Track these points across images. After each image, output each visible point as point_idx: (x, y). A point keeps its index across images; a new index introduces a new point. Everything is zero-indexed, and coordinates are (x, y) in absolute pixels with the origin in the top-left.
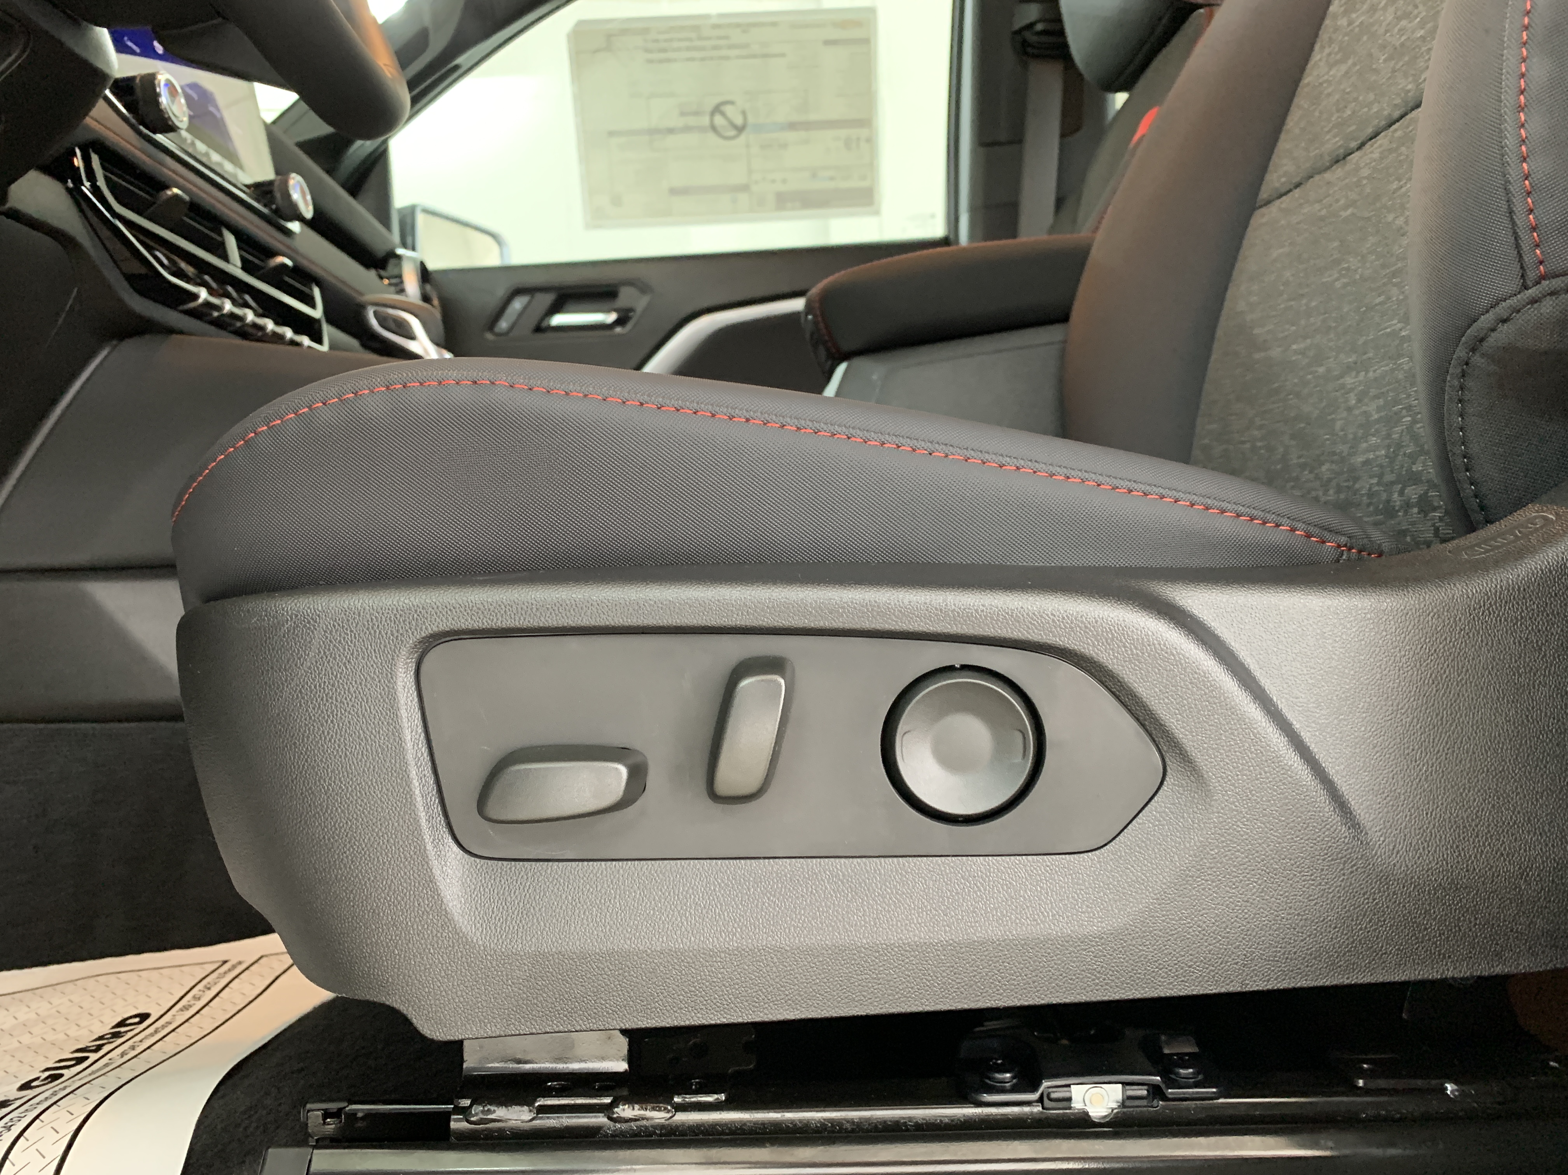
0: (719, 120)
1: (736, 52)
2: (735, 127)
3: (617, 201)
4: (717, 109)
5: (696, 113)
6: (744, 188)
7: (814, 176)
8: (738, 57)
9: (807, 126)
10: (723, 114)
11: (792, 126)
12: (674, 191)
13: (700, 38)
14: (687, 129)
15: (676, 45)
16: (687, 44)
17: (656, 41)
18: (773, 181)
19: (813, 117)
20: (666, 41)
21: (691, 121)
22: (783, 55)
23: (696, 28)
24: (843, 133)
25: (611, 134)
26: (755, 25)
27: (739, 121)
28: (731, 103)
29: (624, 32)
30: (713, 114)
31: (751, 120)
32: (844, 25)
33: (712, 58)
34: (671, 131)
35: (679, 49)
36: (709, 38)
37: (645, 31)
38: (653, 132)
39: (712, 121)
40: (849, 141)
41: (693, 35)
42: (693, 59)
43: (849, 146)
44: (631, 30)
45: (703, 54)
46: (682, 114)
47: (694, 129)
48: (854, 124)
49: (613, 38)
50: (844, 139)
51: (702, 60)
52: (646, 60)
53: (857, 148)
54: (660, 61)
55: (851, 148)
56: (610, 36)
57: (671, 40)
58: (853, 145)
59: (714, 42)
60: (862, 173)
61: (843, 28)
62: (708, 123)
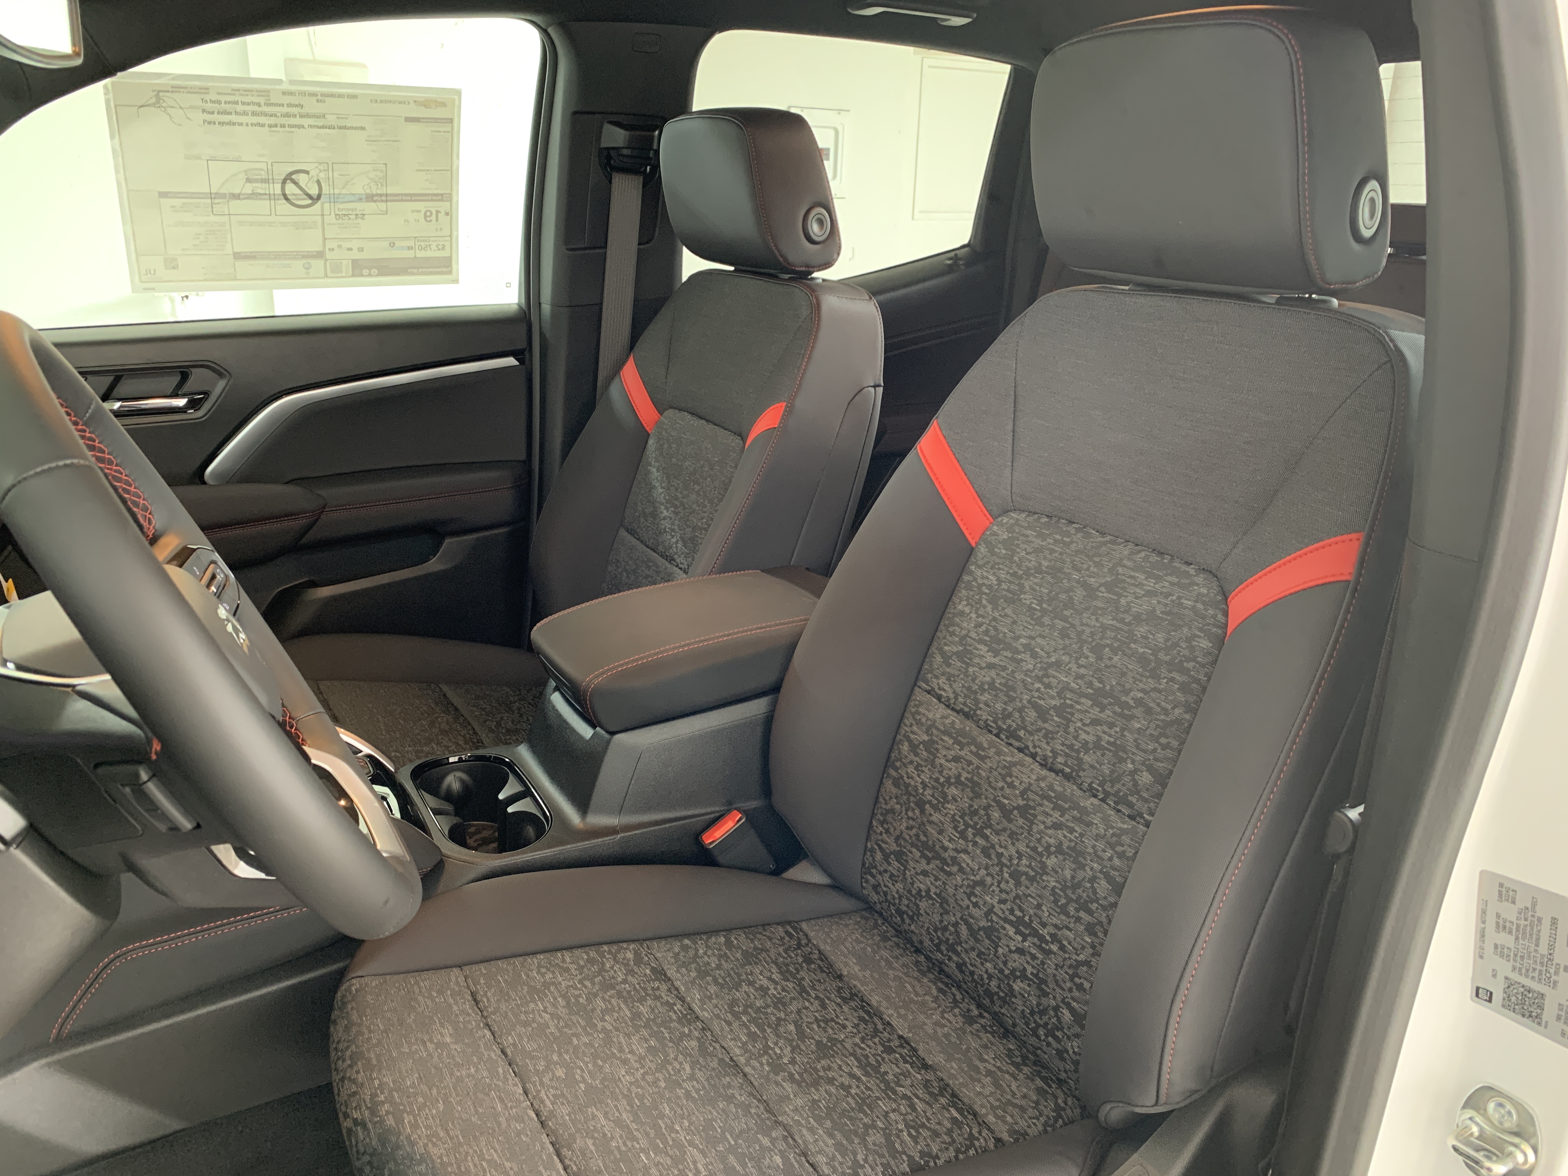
0: (290, 188)
1: (311, 121)
2: (310, 197)
3: (171, 263)
4: (289, 178)
5: (266, 181)
6: (320, 255)
7: (392, 245)
8: (311, 126)
9: (386, 198)
10: (296, 183)
11: (370, 198)
12: (237, 256)
13: (268, 105)
14: (254, 196)
15: (240, 108)
16: (256, 108)
17: (219, 102)
18: (350, 249)
19: (390, 190)
20: (227, 103)
21: (260, 188)
22: (363, 128)
23: (264, 93)
24: (422, 206)
25: (163, 195)
26: (332, 95)
27: (314, 191)
28: (307, 172)
29: (176, 89)
30: (284, 182)
31: (325, 190)
32: (425, 104)
33: (283, 126)
34: (236, 197)
35: (245, 113)
36: (282, 105)
37: (205, 90)
38: (212, 196)
39: (283, 189)
40: (428, 214)
41: (262, 100)
42: (263, 125)
43: (428, 219)
44: (186, 88)
45: (272, 121)
46: (248, 180)
47: (264, 197)
48: (434, 198)
49: (161, 94)
50: (423, 212)
51: (270, 126)
52: (204, 121)
53: (437, 220)
54: (222, 124)
55: (431, 221)
56: (159, 91)
57: (236, 103)
58: (433, 218)
59: (286, 110)
60: (441, 243)
61: (425, 106)
62: (278, 191)
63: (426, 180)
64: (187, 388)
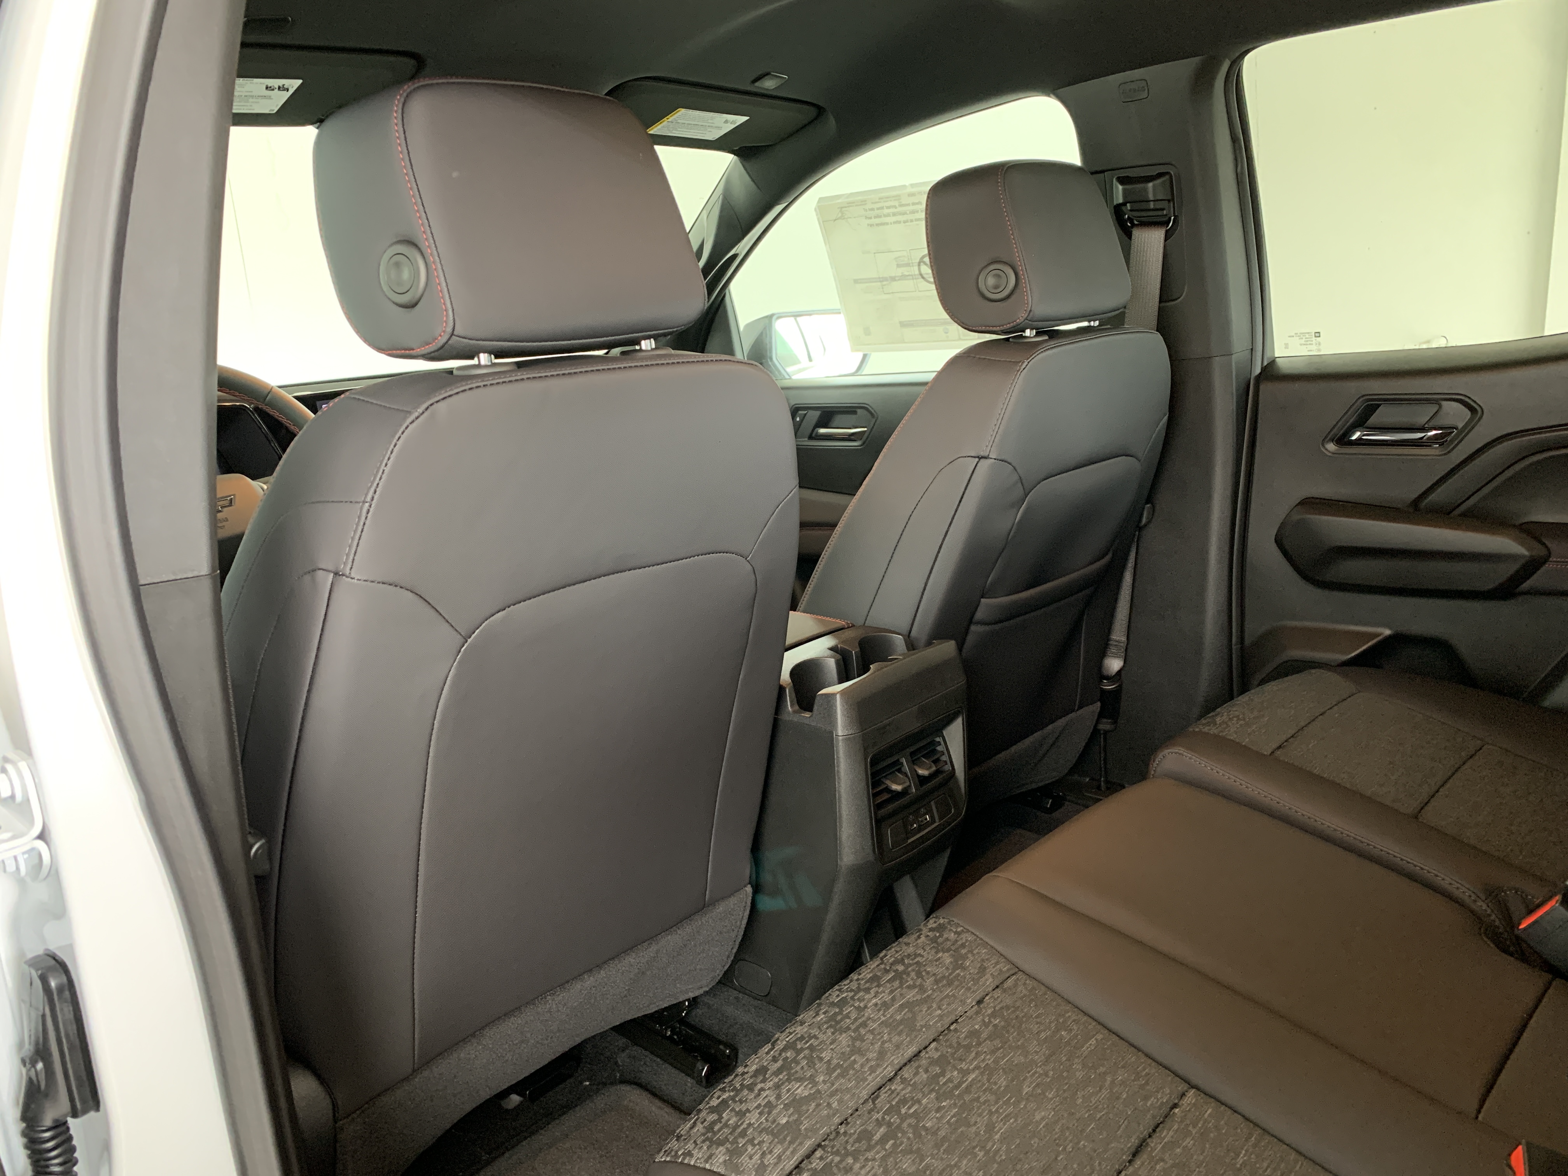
0: (924, 269)
3: (867, 332)
4: (922, 261)
5: (908, 265)
12: (903, 324)
13: (901, 205)
14: (903, 277)
15: (886, 211)
16: (895, 210)
17: (872, 209)
20: (878, 209)
21: (905, 271)
23: (898, 197)
25: (856, 281)
29: (850, 204)
33: (912, 221)
34: (893, 279)
35: (888, 215)
36: (908, 205)
37: (864, 202)
38: (882, 280)
39: (920, 270)
41: (896, 203)
42: (899, 222)
44: (853, 203)
45: (905, 218)
46: (898, 266)
47: (909, 277)
49: (843, 209)
51: (905, 222)
52: (868, 225)
54: (877, 225)
56: (842, 208)
57: (882, 208)
59: (911, 208)
62: (917, 272)
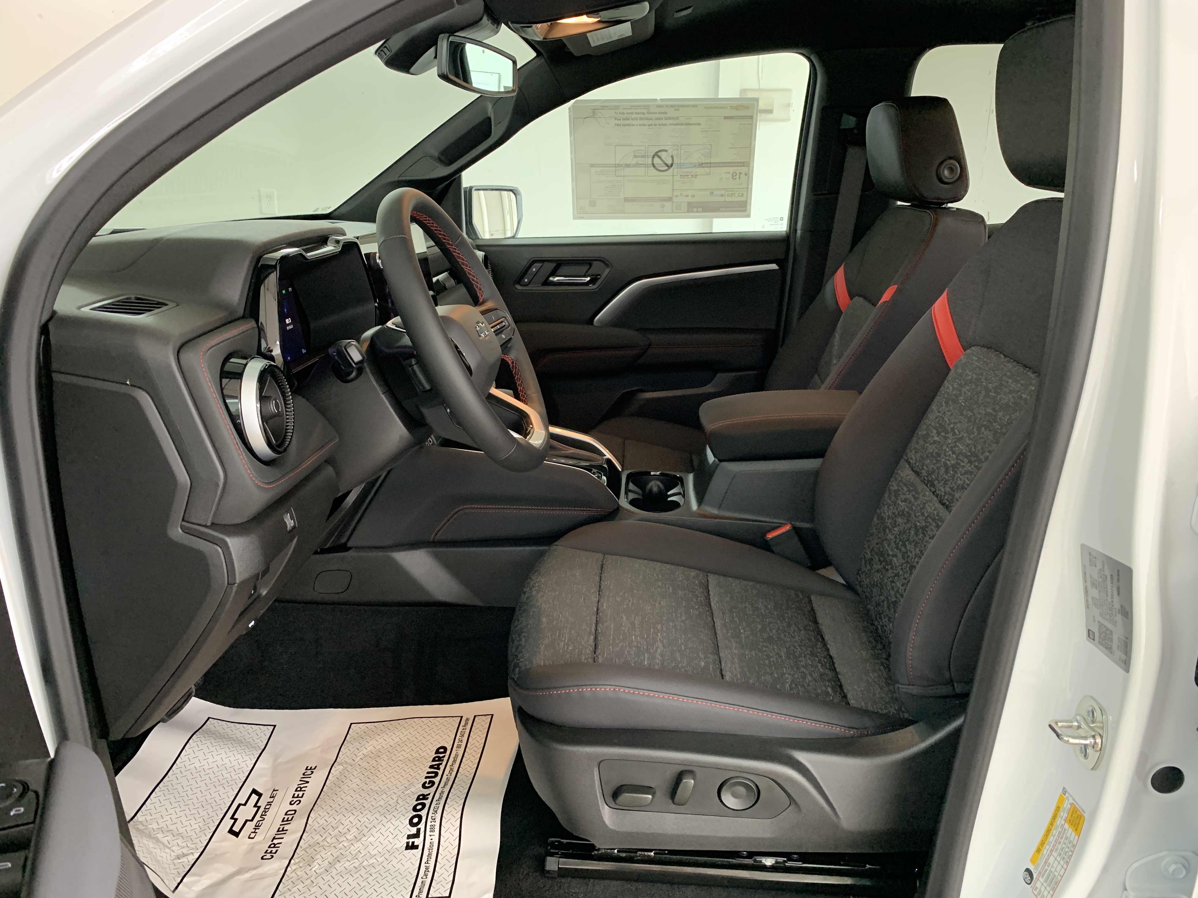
0: (657, 160)
1: (671, 122)
2: (667, 165)
3: (593, 204)
4: (656, 155)
5: (644, 157)
6: (670, 199)
7: (712, 193)
8: (670, 124)
9: (710, 165)
10: (659, 157)
11: (701, 165)
12: (626, 200)
13: (648, 113)
14: (637, 165)
15: (634, 116)
16: (641, 116)
17: (624, 113)
18: (687, 196)
19: (713, 160)
20: (627, 113)
21: (640, 160)
22: (699, 124)
23: (647, 107)
24: (731, 170)
25: (592, 165)
26: (683, 106)
27: (669, 162)
28: (666, 151)
29: (603, 108)
30: (653, 157)
31: (676, 161)
32: (737, 108)
33: (655, 125)
34: (628, 166)
35: (636, 119)
36: (656, 113)
37: (617, 107)
38: (616, 166)
39: (653, 160)
40: (734, 174)
41: (645, 111)
42: (645, 125)
43: (734, 177)
44: (608, 107)
45: (650, 122)
46: (635, 156)
47: (642, 166)
48: (739, 164)
49: (595, 111)
50: (731, 173)
51: (649, 125)
52: (616, 124)
53: (740, 178)
54: (624, 125)
55: (736, 179)
56: (595, 109)
57: (632, 113)
58: (738, 176)
59: (658, 116)
60: (741, 193)
61: (737, 110)
62: (650, 162)
63: (734, 154)
64: (590, 272)
